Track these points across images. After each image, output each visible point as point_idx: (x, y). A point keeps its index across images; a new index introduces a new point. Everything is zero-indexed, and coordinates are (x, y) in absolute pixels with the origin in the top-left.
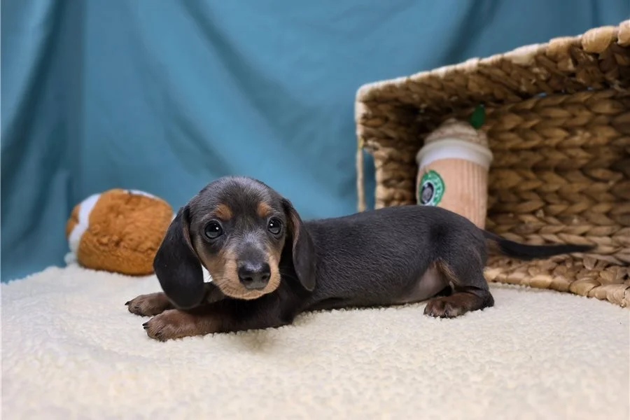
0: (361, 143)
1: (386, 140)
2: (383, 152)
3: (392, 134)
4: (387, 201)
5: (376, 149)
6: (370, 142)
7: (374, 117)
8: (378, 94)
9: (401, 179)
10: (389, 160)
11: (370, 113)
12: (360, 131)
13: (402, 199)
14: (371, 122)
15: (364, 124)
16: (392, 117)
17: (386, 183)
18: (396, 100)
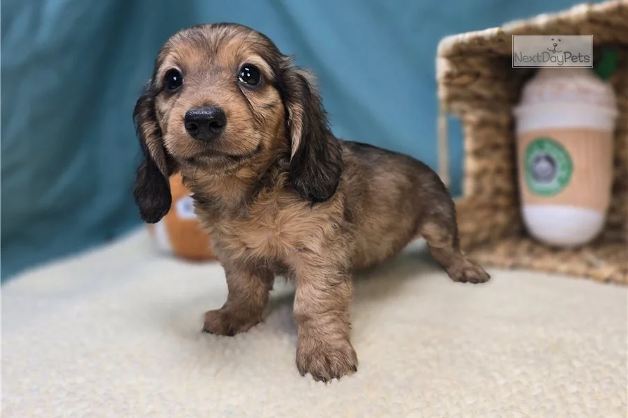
0: (443, 107)
1: (477, 100)
2: (473, 117)
3: (485, 92)
4: (479, 176)
5: (463, 112)
6: (457, 106)
7: (461, 74)
8: (464, 48)
9: (496, 147)
10: (482, 124)
11: (455, 71)
12: (442, 92)
13: (499, 171)
14: (457, 81)
15: (448, 85)
16: (485, 72)
17: (478, 154)
18: (490, 51)
